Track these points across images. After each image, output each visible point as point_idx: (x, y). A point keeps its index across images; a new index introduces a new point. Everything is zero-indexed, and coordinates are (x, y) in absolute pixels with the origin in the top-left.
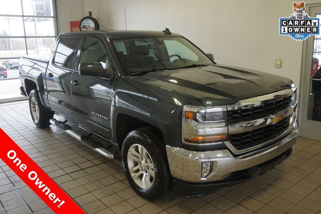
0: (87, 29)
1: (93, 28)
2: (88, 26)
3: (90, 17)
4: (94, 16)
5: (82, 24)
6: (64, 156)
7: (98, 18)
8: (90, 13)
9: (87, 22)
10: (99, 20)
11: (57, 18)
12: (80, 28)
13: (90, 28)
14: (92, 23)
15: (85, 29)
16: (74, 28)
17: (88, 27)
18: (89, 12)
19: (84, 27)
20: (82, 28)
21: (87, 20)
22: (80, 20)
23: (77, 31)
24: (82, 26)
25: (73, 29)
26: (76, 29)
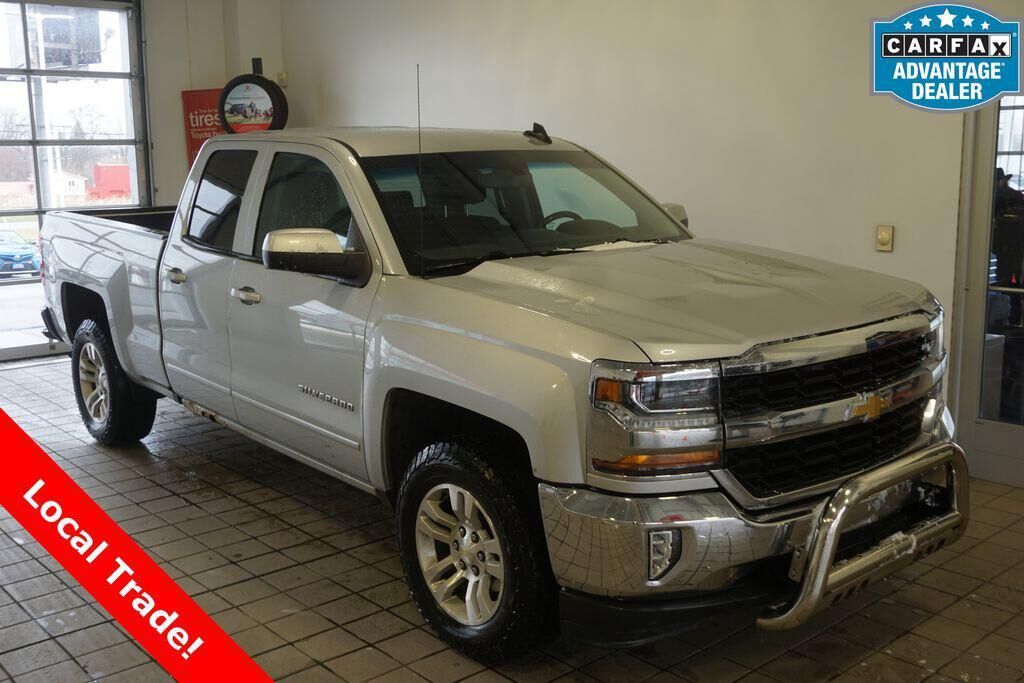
0: (245, 116)
1: (266, 114)
2: (251, 106)
3: (256, 78)
4: (268, 73)
5: (228, 100)
6: (189, 536)
7: (281, 80)
8: (257, 63)
9: (247, 94)
10: (285, 87)
11: (143, 78)
12: (222, 112)
13: (256, 113)
14: (263, 98)
15: (240, 117)
16: (194, 114)
17: (249, 111)
18: (253, 59)
19: (235, 110)
20: (227, 115)
21: (248, 88)
22: (222, 86)
23: (204, 124)
24: (227, 107)
25: (191, 117)
26: (201, 118)
